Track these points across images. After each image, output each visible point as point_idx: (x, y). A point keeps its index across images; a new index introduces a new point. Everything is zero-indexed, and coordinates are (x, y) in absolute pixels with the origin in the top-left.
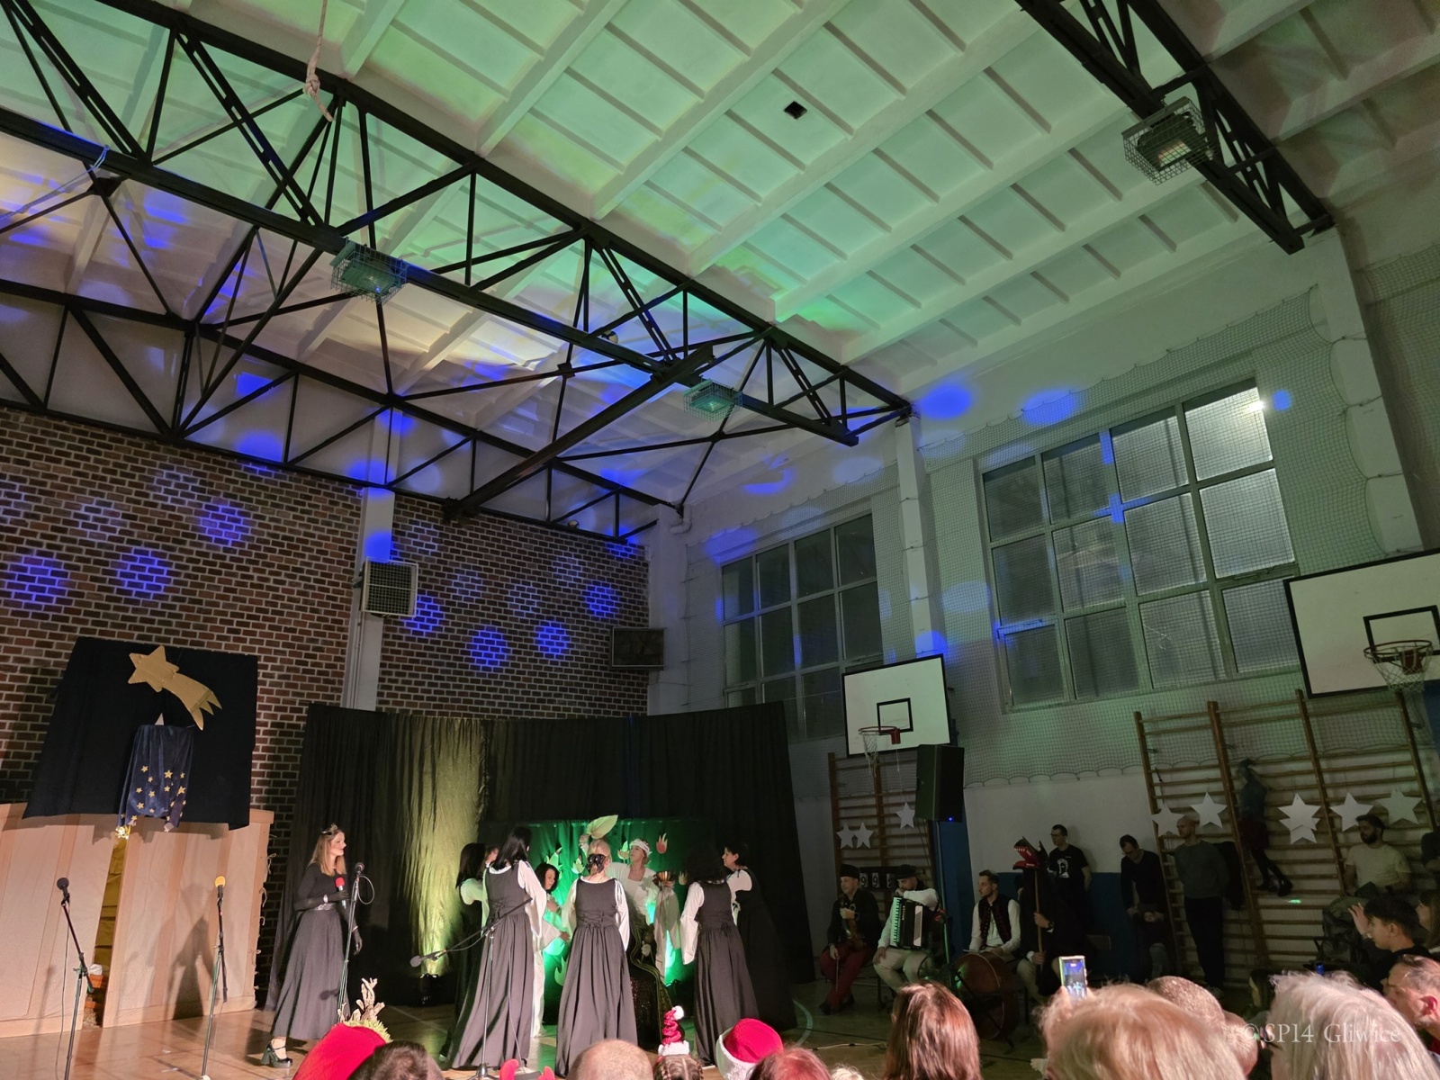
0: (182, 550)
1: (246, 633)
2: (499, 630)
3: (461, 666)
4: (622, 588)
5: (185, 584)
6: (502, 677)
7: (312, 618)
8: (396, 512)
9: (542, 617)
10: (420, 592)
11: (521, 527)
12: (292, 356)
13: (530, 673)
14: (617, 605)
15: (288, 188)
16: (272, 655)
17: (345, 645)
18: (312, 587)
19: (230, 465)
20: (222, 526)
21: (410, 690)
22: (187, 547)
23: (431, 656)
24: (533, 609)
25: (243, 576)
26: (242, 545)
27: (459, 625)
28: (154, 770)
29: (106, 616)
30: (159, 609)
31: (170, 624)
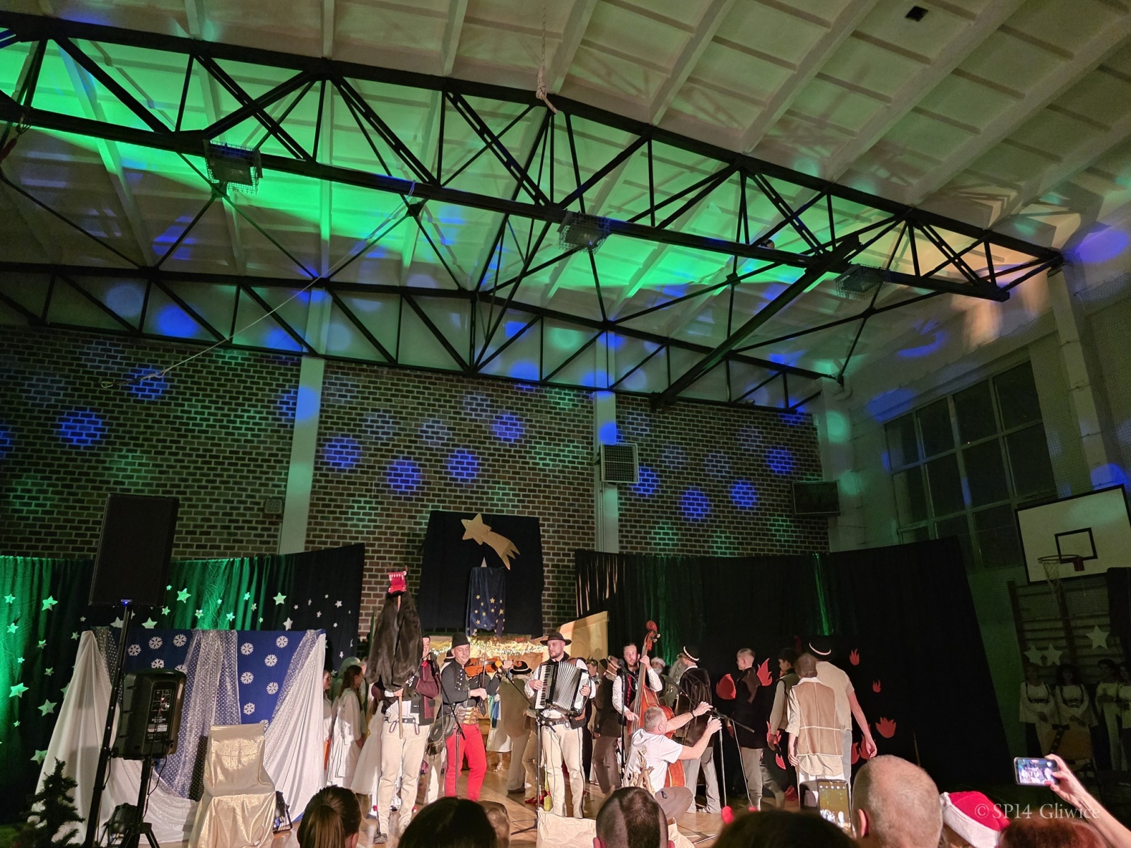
0: (484, 448)
1: (529, 502)
2: (702, 490)
3: (676, 519)
4: (796, 450)
5: (488, 471)
6: (708, 526)
7: (569, 489)
8: (617, 407)
9: (733, 478)
10: (640, 464)
11: (709, 409)
12: (537, 304)
13: (729, 522)
14: (794, 464)
15: (525, 183)
16: (547, 517)
17: (593, 507)
18: (567, 467)
19: (508, 387)
20: (507, 429)
21: (641, 538)
22: (487, 445)
23: (654, 512)
24: (726, 472)
25: (523, 463)
26: (520, 441)
27: (671, 487)
28: (484, 598)
29: (445, 496)
30: (475, 489)
31: (482, 499)
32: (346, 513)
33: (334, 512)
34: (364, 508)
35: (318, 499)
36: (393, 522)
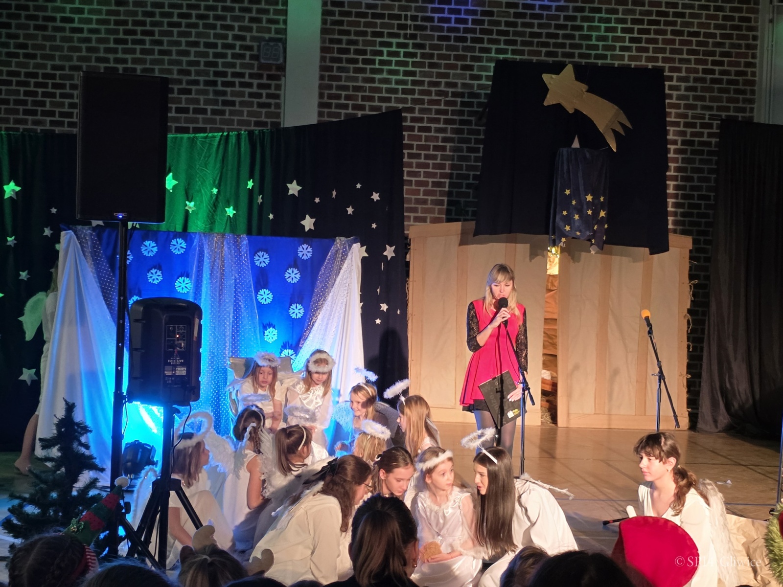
1: (648, 41)
16: (677, 65)
28: (576, 194)
29: (516, 34)
30: (561, 22)
31: (572, 37)
32: (373, 62)
33: (355, 61)
34: (396, 54)
35: (332, 41)
36: (440, 75)
